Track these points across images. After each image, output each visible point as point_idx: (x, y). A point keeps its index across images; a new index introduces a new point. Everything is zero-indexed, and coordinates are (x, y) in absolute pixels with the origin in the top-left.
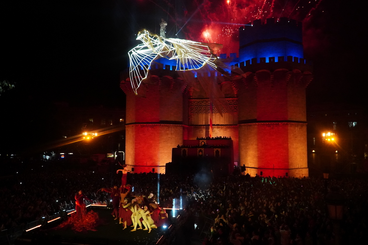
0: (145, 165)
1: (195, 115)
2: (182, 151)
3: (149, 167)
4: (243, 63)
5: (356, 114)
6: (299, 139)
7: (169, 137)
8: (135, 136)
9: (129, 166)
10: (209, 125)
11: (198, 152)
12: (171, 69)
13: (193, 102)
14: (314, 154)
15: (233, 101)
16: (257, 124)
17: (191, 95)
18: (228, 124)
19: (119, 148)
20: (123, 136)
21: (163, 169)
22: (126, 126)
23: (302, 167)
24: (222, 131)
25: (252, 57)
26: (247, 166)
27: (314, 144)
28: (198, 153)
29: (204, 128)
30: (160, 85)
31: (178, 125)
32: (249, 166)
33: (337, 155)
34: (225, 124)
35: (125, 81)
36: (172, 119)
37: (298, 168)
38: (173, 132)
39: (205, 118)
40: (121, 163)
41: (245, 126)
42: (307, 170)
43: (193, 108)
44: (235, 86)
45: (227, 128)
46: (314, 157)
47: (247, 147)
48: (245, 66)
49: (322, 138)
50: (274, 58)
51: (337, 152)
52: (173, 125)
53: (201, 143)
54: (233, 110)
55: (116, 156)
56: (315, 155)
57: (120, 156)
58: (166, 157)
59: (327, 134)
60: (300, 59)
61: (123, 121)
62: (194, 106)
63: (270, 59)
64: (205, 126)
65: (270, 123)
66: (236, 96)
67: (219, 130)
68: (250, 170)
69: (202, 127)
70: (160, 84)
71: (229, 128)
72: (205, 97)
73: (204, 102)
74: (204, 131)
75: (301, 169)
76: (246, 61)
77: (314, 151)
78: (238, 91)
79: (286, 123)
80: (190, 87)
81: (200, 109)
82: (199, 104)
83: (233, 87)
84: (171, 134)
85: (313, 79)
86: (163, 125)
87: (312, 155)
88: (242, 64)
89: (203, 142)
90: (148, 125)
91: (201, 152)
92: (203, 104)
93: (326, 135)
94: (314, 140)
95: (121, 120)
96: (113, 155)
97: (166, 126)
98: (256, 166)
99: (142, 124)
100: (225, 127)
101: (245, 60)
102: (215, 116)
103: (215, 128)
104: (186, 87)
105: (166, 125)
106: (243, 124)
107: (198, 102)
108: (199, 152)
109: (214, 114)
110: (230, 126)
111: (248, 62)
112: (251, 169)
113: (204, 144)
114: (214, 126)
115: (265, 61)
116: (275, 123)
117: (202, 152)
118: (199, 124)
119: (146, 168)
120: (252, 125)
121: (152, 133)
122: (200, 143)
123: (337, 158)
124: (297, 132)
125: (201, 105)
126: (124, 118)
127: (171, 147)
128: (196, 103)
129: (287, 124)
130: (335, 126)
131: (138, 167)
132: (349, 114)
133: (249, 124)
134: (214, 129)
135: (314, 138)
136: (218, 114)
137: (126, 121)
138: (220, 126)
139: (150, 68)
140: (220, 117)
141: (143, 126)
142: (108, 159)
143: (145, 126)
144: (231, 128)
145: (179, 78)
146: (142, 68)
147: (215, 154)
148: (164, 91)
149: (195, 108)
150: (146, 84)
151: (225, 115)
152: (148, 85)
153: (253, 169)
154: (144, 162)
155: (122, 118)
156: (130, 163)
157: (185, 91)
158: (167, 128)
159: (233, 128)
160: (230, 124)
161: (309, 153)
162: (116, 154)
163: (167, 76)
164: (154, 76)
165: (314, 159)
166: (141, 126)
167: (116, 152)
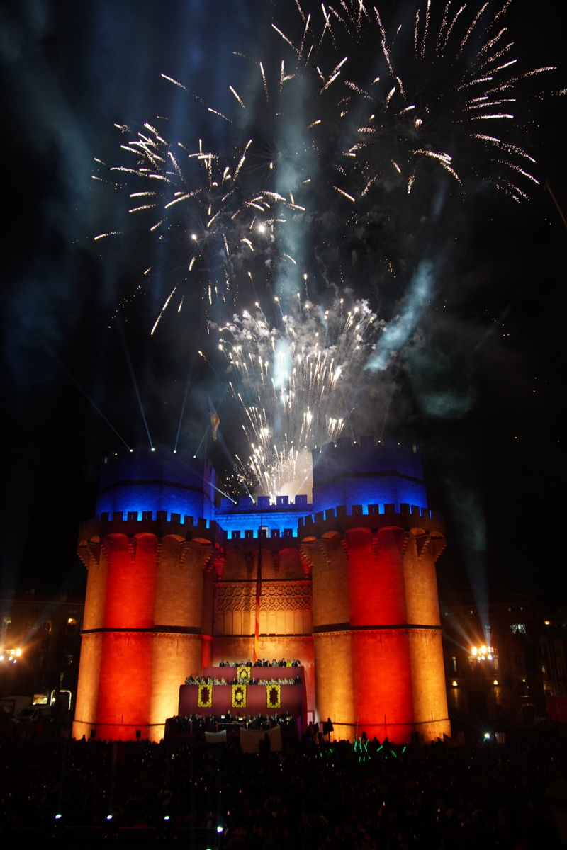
0: (117, 723)
1: (227, 613)
2: (200, 691)
3: (127, 727)
4: (321, 514)
5: (522, 609)
6: (429, 661)
7: (173, 661)
8: (100, 658)
9: (83, 724)
10: (253, 636)
11: (234, 692)
12: (182, 522)
13: (223, 589)
14: (456, 691)
15: (302, 587)
16: (349, 632)
17: (221, 574)
18: (293, 633)
19: (61, 684)
20: (71, 656)
21: (160, 730)
22: (83, 635)
23: (438, 719)
24: (280, 647)
25: (337, 504)
27: (455, 669)
28: (234, 695)
29: (243, 640)
30: (159, 553)
31: (193, 635)
33: (497, 691)
34: (287, 633)
35: (89, 542)
36: (180, 622)
37: (430, 720)
38: (180, 650)
40: (64, 713)
41: (327, 636)
42: (449, 723)
43: (224, 600)
44: (305, 557)
45: (290, 641)
46: (456, 697)
47: (333, 681)
48: (325, 519)
49: (469, 658)
50: (376, 507)
51: (496, 683)
52: (181, 635)
53: (241, 673)
54: (302, 605)
55: (53, 700)
56: (458, 693)
57: (62, 699)
58: (165, 704)
59: (480, 650)
60: (422, 509)
61: (75, 623)
62: (225, 597)
63: (370, 507)
64: (246, 638)
65: (374, 631)
66: (307, 577)
67: (274, 646)
68: (339, 728)
69: (241, 638)
70: (159, 550)
71: (295, 640)
72: (247, 579)
73: (245, 588)
75: (436, 723)
76: (326, 511)
77: (455, 684)
78: (311, 566)
79: (404, 630)
80: (218, 558)
81: (237, 601)
82: (235, 591)
83: (301, 557)
84: (177, 654)
85: (446, 545)
86: (162, 634)
87: (453, 693)
88: (319, 515)
89: (244, 673)
90: (129, 633)
91: (239, 694)
92: (243, 592)
93: (477, 651)
94: (455, 662)
95: (70, 620)
96: (46, 699)
97: (167, 637)
98: (350, 721)
99: (117, 633)
100: (286, 639)
101: (324, 509)
102: (267, 617)
103: (266, 640)
104: (211, 557)
105: (167, 634)
106: (323, 634)
107: (234, 588)
108: (236, 694)
109: (263, 612)
110: (297, 638)
111: (330, 512)
112: (340, 726)
113: (245, 675)
114: (265, 638)
115: (362, 511)
116: (384, 631)
117: (243, 693)
118: (235, 633)
119: (121, 729)
120: (340, 635)
121: (137, 652)
122: (238, 673)
123: (497, 695)
125: (238, 593)
126: (80, 617)
127: (176, 682)
128: (228, 589)
129: (407, 633)
130: (488, 635)
131: (102, 726)
133: (335, 633)
134: (266, 643)
135: (454, 658)
136: (272, 612)
137: (84, 625)
138: (277, 638)
139: (140, 518)
140: (276, 619)
141: (120, 637)
142: (37, 708)
143: (124, 636)
144: (298, 640)
145: (197, 540)
146: (125, 518)
147: (269, 696)
148: (166, 564)
149: (228, 600)
150: (131, 550)
151: (287, 614)
152: (135, 553)
153: (345, 726)
154: (118, 716)
155: (73, 618)
156: (87, 717)
157: (208, 564)
158: (169, 640)
159: (303, 641)
160: (296, 633)
161: (449, 687)
162: (54, 696)
163: (172, 536)
164: (149, 534)
165: (457, 700)
166: (115, 635)
167: (54, 693)
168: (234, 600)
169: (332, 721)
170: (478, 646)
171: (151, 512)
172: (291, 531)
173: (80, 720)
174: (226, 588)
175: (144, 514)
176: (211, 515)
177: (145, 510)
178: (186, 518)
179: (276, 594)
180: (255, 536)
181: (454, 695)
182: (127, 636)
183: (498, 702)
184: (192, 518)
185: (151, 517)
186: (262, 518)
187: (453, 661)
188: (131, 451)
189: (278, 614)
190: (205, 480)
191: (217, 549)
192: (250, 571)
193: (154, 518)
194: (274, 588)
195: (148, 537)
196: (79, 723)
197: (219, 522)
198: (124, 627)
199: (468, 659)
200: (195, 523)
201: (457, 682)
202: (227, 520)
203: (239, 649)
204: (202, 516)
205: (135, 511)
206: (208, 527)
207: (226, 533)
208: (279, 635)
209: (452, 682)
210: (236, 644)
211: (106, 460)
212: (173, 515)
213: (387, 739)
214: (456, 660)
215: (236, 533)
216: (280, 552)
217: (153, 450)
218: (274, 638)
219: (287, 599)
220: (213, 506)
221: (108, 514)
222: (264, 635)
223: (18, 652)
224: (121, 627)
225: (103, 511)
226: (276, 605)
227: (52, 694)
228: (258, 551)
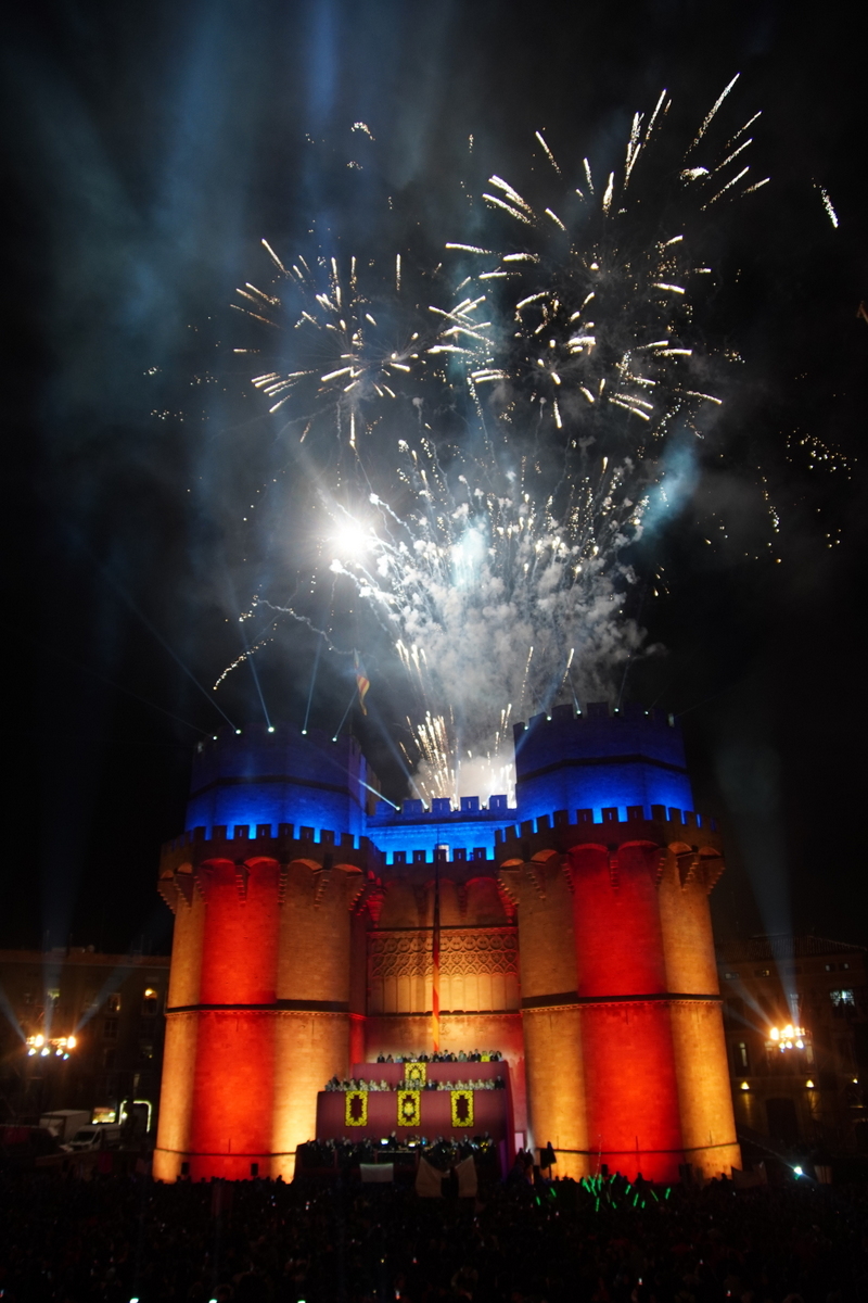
0: (222, 1152)
1: (387, 980)
2: (348, 1102)
4: (530, 823)
5: (846, 966)
6: (704, 1049)
7: (306, 1055)
8: (194, 1050)
9: (170, 1154)
10: (429, 1013)
11: (400, 1102)
12: (317, 840)
13: (381, 942)
14: (747, 1097)
15: (502, 936)
16: (579, 1006)
17: (377, 919)
18: (490, 1008)
19: (135, 1091)
20: (150, 1048)
21: (286, 1162)
22: (169, 1015)
23: (721, 1142)
24: (469, 1030)
25: (555, 808)
27: (745, 1063)
28: (400, 1107)
29: (415, 1021)
30: (283, 888)
31: (336, 1014)
32: (561, 1148)
33: (813, 1097)
34: (481, 1009)
35: (176, 873)
36: (316, 994)
37: (708, 1144)
38: (317, 1037)
39: (418, 991)
40: (141, 1138)
41: (543, 1013)
42: (737, 1149)
43: (382, 959)
44: (506, 891)
45: (486, 1020)
46: (748, 1107)
47: (554, 1084)
48: (536, 831)
49: (766, 1045)
50: (614, 811)
51: (810, 1084)
52: (319, 1013)
53: (411, 1072)
54: (504, 965)
56: (751, 1100)
57: (136, 1115)
58: (295, 1122)
59: (783, 1032)
60: (685, 813)
61: (156, 996)
62: (385, 954)
63: (605, 812)
64: (417, 1018)
65: (617, 1004)
66: (510, 921)
67: (461, 1030)
68: (564, 1157)
69: (410, 1018)
70: (282, 882)
71: (493, 1020)
72: (418, 926)
73: (414, 940)
74: (417, 1032)
75: (718, 1149)
76: (539, 819)
77: (745, 1086)
78: (517, 904)
79: (663, 1001)
80: (373, 894)
81: (404, 961)
82: (399, 945)
84: (312, 1043)
85: (723, 869)
86: (289, 1012)
87: (743, 1101)
88: (527, 826)
89: (415, 1071)
90: (239, 1012)
91: (409, 1105)
92: (412, 946)
93: (781, 1034)
94: (744, 1051)
95: (148, 992)
96: (112, 1114)
97: (297, 1017)
98: (583, 1147)
99: (220, 1012)
100: (479, 1018)
101: (534, 813)
102: (450, 985)
103: (449, 1021)
104: (362, 892)
105: (296, 1012)
106: (536, 1009)
107: (398, 941)
108: (404, 1104)
109: (443, 978)
110: (497, 1016)
111: (543, 821)
112: (567, 1154)
113: (418, 1076)
114: (446, 1017)
115: (592, 818)
116: (631, 1003)
117: (414, 1104)
118: (401, 1010)
119: (228, 1161)
120: (563, 1011)
121: (252, 1040)
122: (407, 1072)
123: (813, 1104)
124: (696, 1028)
125: (405, 949)
126: (163, 988)
127: (312, 1088)
128: (389, 942)
129: (668, 1006)
130: (794, 1008)
131: (199, 1157)
133: (556, 1008)
134: (448, 1025)
135: (743, 1045)
136: (457, 977)
137: (170, 998)
138: (465, 1017)
139: (252, 835)
140: (464, 988)
141: (225, 1017)
142: (99, 1128)
143: (231, 1016)
144: (499, 1021)
145: (340, 867)
146: (230, 835)
147: (455, 1109)
148: (293, 905)
149: (389, 958)
150: (240, 883)
151: (480, 980)
152: (246, 888)
153: (574, 1155)
154: (222, 1140)
155: (153, 988)
156: (175, 1143)
157: (358, 904)
158: (300, 1022)
159: (506, 1020)
160: (495, 1009)
161: (735, 1092)
162: (125, 1110)
163: (303, 861)
164: (266, 859)
165: (748, 1112)
166: (217, 1015)
167: (125, 1105)
168: (398, 959)
169: (554, 1146)
170: (781, 1027)
171: (269, 825)
172: (483, 850)
173: (164, 1147)
174: (386, 941)
175: (259, 828)
176: (360, 828)
177: (261, 823)
178: (323, 833)
179: (463, 949)
180: (430, 859)
181: (746, 1105)
182: (235, 1017)
183: (815, 1116)
184: (332, 833)
185: (270, 833)
186: (438, 832)
187: (741, 1049)
188: (238, 732)
189: (467, 980)
190: (350, 774)
191: (371, 881)
192: (423, 912)
193: (274, 833)
194: (459, 939)
195: (265, 863)
196: (163, 1153)
197: (373, 839)
198: (231, 1003)
199: (764, 1047)
200: (337, 842)
201: (749, 1083)
202: (385, 835)
203: (406, 1034)
204: (348, 830)
205: (245, 823)
206: (356, 846)
207: (384, 855)
208: (469, 1013)
209: (740, 1083)
210: (403, 1027)
211: (200, 748)
212: (303, 829)
213: (640, 1175)
214: (746, 1048)
216: (468, 884)
217: (271, 730)
218: (462, 1016)
219: (480, 956)
220: (364, 814)
221: (201, 830)
222: (446, 1013)
223: (70, 1042)
224: (227, 1003)
225: (196, 825)
226: (464, 966)
227: (122, 1107)
228: (434, 882)
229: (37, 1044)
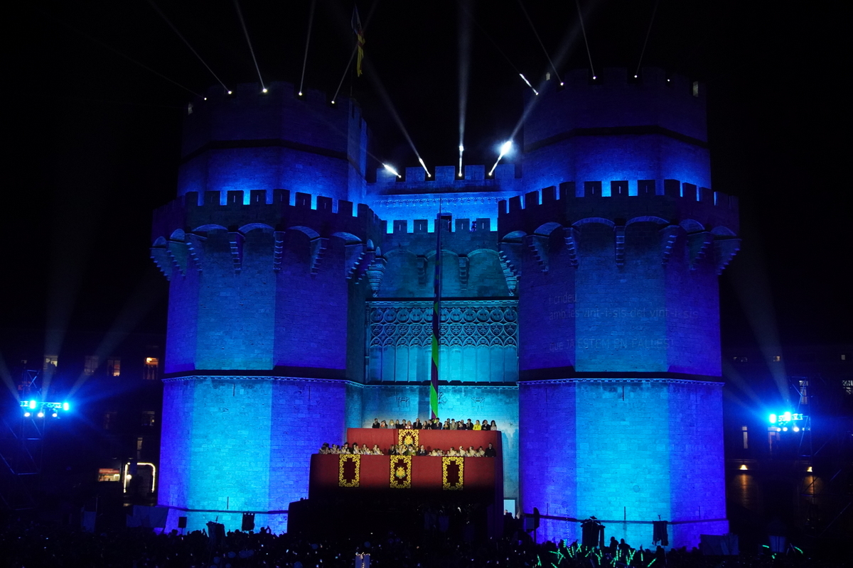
1: (386, 349)
3: (235, 514)
4: (535, 194)
7: (302, 420)
10: (427, 383)
11: (393, 465)
12: (314, 207)
13: (379, 311)
14: (744, 478)
15: (503, 309)
16: (576, 381)
17: (374, 288)
18: (488, 380)
19: (138, 453)
20: (153, 413)
21: (280, 520)
22: (166, 380)
23: (710, 518)
24: (468, 402)
25: (562, 180)
26: (545, 514)
27: (746, 446)
29: (412, 390)
30: (278, 255)
31: (333, 381)
32: (549, 514)
34: (479, 380)
35: (168, 238)
36: (314, 361)
38: (313, 403)
39: (418, 361)
41: (539, 386)
42: (726, 524)
43: (381, 328)
44: (508, 264)
45: (483, 391)
46: (744, 487)
47: (546, 454)
48: (540, 203)
50: (624, 185)
51: (810, 470)
52: (315, 380)
53: (404, 438)
54: (503, 337)
55: (128, 477)
56: (747, 481)
57: (141, 477)
58: (292, 483)
59: (780, 416)
60: (702, 190)
61: (156, 363)
62: (384, 323)
63: (614, 185)
64: (415, 387)
65: (614, 380)
66: (511, 294)
67: (458, 400)
68: (553, 523)
69: (408, 387)
70: (278, 250)
71: (491, 392)
72: (417, 296)
73: (414, 310)
74: (414, 400)
75: (706, 523)
76: (544, 191)
77: (744, 468)
78: (518, 278)
80: (372, 263)
81: (402, 331)
82: (398, 315)
83: (503, 265)
84: (309, 409)
85: (738, 249)
86: (285, 378)
87: (740, 481)
88: (531, 197)
89: (409, 437)
90: (235, 378)
91: (401, 469)
92: (411, 316)
93: (778, 418)
94: (745, 434)
95: (149, 360)
96: (118, 475)
97: (293, 383)
99: (215, 377)
100: (476, 389)
101: (540, 186)
102: (449, 355)
103: (445, 391)
104: (359, 261)
105: (292, 379)
106: (533, 382)
107: (397, 311)
109: (443, 348)
110: (495, 388)
111: (548, 192)
112: (555, 521)
114: (444, 387)
115: (600, 191)
116: (629, 380)
117: (406, 469)
118: (398, 379)
119: (227, 517)
120: (560, 384)
121: (248, 405)
122: (400, 438)
124: (694, 407)
125: (404, 319)
126: (164, 356)
127: (306, 451)
128: (388, 311)
131: (200, 513)
132: (843, 357)
133: (552, 382)
134: (445, 395)
135: (745, 428)
136: (456, 348)
137: (167, 365)
138: (463, 387)
139: (247, 201)
140: (462, 359)
141: (222, 383)
142: (104, 487)
143: (227, 381)
144: (496, 392)
145: (338, 235)
146: (224, 201)
148: (289, 273)
149: (387, 328)
150: (234, 250)
151: (479, 351)
152: (241, 255)
154: (220, 499)
155: (151, 357)
156: (174, 500)
157: (356, 273)
158: (296, 388)
159: (503, 392)
160: (491, 381)
161: (731, 473)
162: (129, 471)
163: (299, 228)
164: (261, 226)
165: (745, 492)
166: (213, 381)
167: (129, 466)
168: (397, 329)
169: (543, 512)
171: (264, 191)
172: (487, 222)
174: (384, 310)
175: (253, 194)
176: (361, 197)
177: (255, 189)
178: (320, 199)
179: (463, 320)
180: (431, 229)
181: (742, 485)
182: (232, 382)
184: (329, 200)
185: (265, 199)
186: (441, 201)
187: (742, 432)
188: (230, 93)
189: (465, 351)
190: (349, 139)
191: (370, 249)
192: (423, 282)
193: (269, 200)
194: (459, 310)
195: (260, 230)
197: (372, 208)
198: (228, 368)
199: (764, 432)
200: (335, 209)
201: (748, 465)
202: (386, 203)
203: (404, 402)
204: (347, 198)
205: (239, 189)
206: (355, 214)
207: (384, 224)
208: (466, 384)
209: (738, 465)
210: (400, 396)
211: (190, 109)
212: (300, 196)
214: (748, 431)
215: (400, 225)
216: (470, 255)
217: (265, 91)
218: (459, 387)
220: (364, 182)
221: (196, 194)
222: (445, 383)
223: (65, 406)
224: (223, 368)
225: (188, 191)
226: (463, 337)
227: (126, 467)
228: (435, 252)
229: (32, 407)
